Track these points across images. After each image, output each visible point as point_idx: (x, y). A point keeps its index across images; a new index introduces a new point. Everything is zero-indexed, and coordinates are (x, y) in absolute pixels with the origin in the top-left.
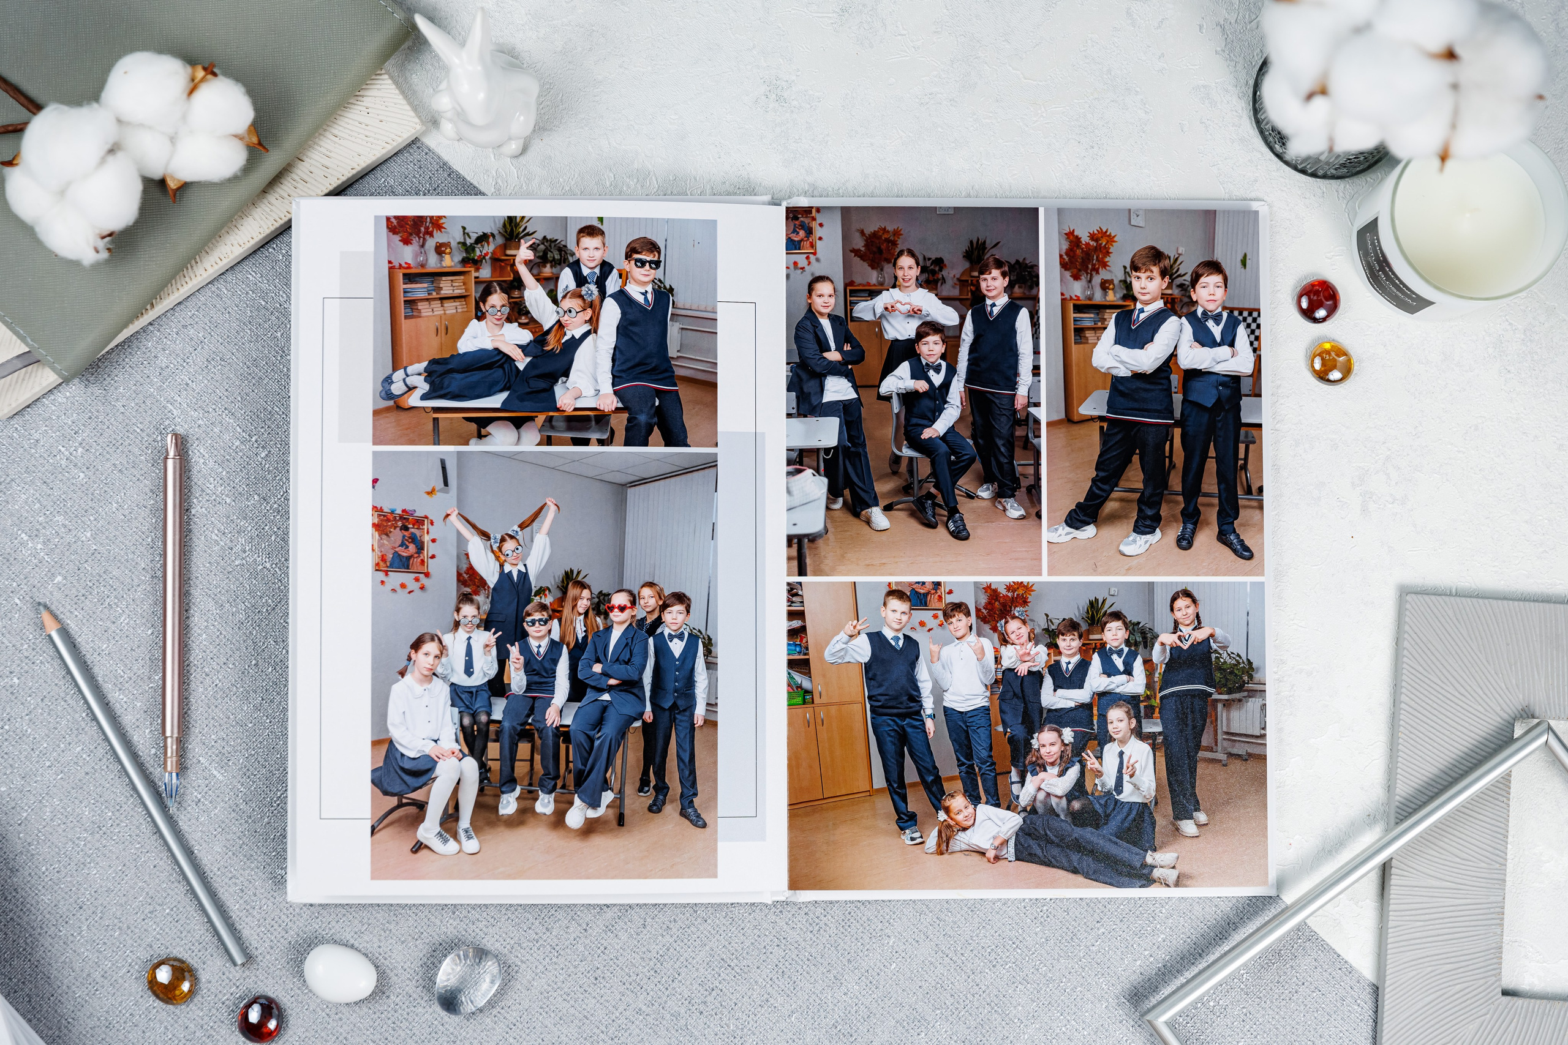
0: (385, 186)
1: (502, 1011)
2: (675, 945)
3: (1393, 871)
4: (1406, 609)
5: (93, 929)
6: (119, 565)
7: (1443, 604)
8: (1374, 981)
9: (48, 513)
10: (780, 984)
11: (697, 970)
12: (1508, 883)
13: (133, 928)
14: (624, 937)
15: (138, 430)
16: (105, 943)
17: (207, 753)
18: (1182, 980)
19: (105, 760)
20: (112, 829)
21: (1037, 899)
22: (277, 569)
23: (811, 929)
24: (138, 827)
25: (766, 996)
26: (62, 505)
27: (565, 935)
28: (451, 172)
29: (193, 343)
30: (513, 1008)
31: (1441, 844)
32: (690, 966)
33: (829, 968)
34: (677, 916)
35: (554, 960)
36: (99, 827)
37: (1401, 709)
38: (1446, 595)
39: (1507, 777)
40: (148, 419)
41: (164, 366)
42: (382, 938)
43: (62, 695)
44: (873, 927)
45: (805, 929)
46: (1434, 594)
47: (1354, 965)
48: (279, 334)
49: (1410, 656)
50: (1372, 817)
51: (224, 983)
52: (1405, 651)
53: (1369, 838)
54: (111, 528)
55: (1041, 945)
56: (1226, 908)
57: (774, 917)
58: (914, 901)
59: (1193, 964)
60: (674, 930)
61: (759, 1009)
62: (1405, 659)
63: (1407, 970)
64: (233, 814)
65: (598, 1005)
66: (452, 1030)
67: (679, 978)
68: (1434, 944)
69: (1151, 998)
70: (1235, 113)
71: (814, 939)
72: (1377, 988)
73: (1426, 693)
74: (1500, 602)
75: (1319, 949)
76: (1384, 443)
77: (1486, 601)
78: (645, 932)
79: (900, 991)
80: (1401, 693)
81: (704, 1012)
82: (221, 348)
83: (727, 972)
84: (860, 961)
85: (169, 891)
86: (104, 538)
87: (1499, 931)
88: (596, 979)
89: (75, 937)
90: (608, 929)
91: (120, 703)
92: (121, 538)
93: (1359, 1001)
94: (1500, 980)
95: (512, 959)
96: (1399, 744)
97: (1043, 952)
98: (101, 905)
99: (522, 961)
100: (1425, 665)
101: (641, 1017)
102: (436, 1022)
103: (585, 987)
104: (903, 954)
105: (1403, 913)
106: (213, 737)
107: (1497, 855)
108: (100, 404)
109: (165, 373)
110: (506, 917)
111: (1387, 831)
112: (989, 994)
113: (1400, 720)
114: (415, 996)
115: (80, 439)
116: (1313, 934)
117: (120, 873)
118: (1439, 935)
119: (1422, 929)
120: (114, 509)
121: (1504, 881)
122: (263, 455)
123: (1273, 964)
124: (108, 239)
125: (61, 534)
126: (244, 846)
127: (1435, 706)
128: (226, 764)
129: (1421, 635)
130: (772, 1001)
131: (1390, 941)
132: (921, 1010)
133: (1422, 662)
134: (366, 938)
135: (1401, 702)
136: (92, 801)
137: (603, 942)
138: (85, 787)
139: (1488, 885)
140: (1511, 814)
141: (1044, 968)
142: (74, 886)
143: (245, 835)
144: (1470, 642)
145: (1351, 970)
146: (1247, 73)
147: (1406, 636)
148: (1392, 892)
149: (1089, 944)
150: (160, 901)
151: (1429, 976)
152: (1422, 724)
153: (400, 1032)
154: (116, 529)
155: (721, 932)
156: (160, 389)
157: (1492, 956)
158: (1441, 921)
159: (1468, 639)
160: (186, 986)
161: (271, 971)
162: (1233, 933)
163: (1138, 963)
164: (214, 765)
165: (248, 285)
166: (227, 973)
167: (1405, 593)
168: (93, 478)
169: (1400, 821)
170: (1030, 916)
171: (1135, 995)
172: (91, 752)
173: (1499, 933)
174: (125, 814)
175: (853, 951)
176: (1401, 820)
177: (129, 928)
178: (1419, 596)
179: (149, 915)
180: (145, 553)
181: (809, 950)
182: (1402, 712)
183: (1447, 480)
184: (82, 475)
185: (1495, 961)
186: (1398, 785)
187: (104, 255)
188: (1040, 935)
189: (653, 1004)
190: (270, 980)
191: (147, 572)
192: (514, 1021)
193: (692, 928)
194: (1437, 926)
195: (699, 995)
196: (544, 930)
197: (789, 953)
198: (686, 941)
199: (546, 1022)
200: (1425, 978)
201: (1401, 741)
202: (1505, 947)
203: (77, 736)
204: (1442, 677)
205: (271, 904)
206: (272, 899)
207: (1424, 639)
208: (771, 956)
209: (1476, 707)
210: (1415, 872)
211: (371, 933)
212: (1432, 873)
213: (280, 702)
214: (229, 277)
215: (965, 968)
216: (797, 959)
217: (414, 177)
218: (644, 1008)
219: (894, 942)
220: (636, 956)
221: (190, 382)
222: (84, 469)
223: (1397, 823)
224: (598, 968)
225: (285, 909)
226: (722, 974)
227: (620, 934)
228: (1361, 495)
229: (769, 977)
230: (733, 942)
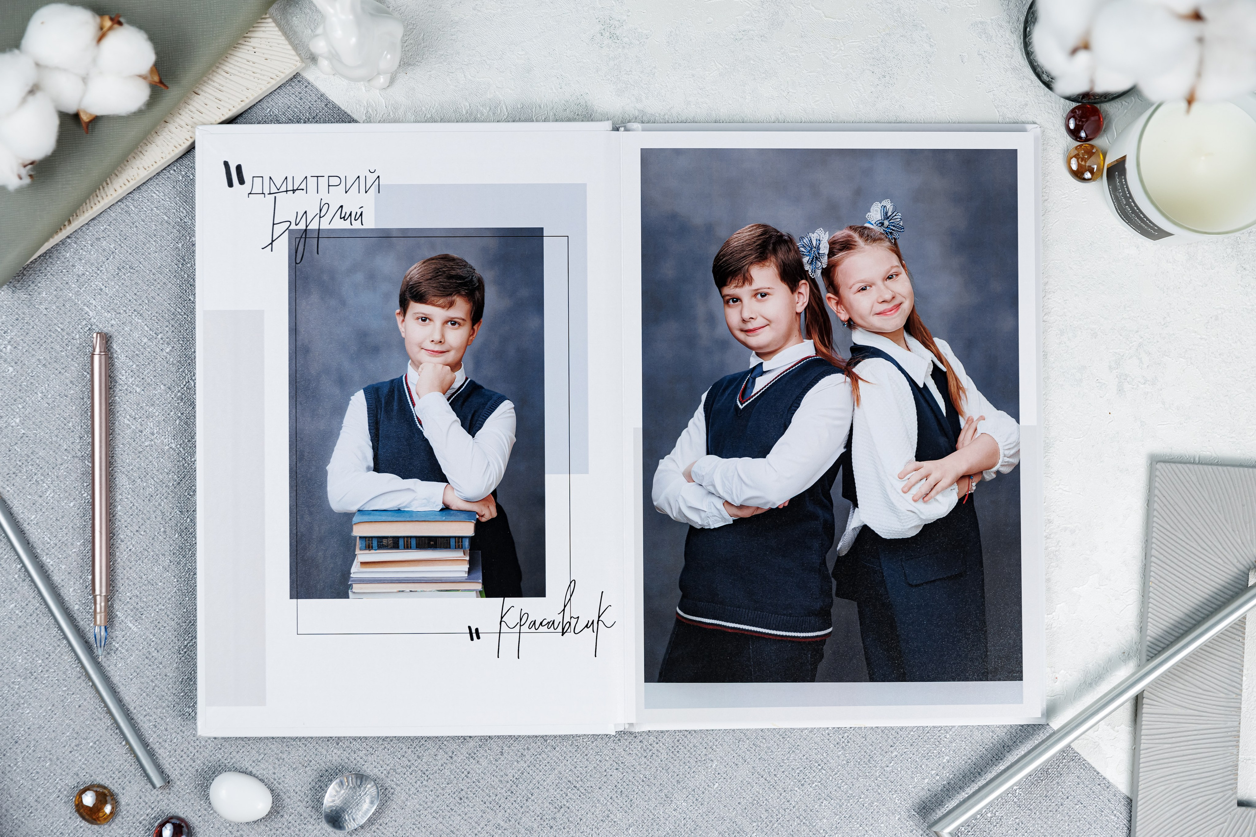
0: (271, 115)
1: (381, 828)
2: (528, 770)
3: (1145, 701)
4: (1156, 476)
5: (27, 760)
6: (44, 446)
7: (1188, 471)
8: (1128, 794)
10: (619, 801)
11: (548, 790)
12: (1243, 710)
13: (62, 760)
14: (484, 763)
15: (59, 330)
16: (38, 773)
17: (123, 608)
18: (964, 795)
19: (35, 615)
20: (42, 675)
21: (838, 728)
22: (181, 449)
23: (645, 754)
24: (64, 673)
25: (607, 812)
27: (434, 762)
28: (328, 103)
29: (106, 253)
30: (389, 824)
31: (1186, 677)
32: (541, 788)
33: (660, 787)
34: (530, 745)
35: (425, 783)
36: (31, 673)
37: (1151, 562)
38: (1190, 463)
39: (1243, 620)
40: (68, 320)
41: (80, 273)
42: (276, 766)
44: (699, 752)
45: (640, 755)
46: (1180, 463)
47: (1111, 781)
48: (180, 245)
49: (1159, 516)
50: (1126, 654)
51: (141, 806)
52: (1155, 512)
53: (1123, 673)
54: (37, 415)
55: (843, 767)
56: (1002, 733)
57: (613, 745)
58: (734, 730)
59: (973, 781)
60: (528, 757)
61: (601, 824)
62: (1155, 519)
63: (1156, 786)
64: (147, 661)
65: (463, 821)
67: (532, 798)
68: (1179, 763)
69: (938, 811)
70: (1008, 46)
71: (648, 763)
72: (1131, 800)
73: (1173, 548)
74: (1237, 469)
75: (1081, 768)
76: (1137, 332)
77: (1225, 468)
78: (502, 758)
79: (722, 807)
80: (1152, 548)
81: (554, 827)
82: (130, 257)
83: (573, 792)
84: (687, 782)
85: (92, 727)
86: (31, 423)
87: (1235, 752)
88: (461, 799)
89: (12, 768)
90: (471, 756)
92: (46, 424)
93: (1115, 812)
94: (1236, 793)
95: (388, 783)
96: (1149, 592)
97: (845, 772)
98: (34, 740)
99: (397, 784)
100: (1172, 524)
101: (500, 832)
103: (452, 806)
104: (725, 776)
105: (1153, 737)
106: (128, 594)
107: (1234, 687)
108: (25, 307)
109: (81, 280)
110: (383, 747)
111: (1140, 666)
112: (799, 809)
113: (1151, 571)
114: (305, 815)
115: (9, 338)
116: (1076, 754)
117: (50, 712)
118: (1184, 756)
119: (1170, 750)
120: (40, 398)
121: (1240, 708)
122: (168, 350)
123: (1042, 781)
124: (30, 167)
126: (156, 688)
127: (1181, 558)
128: (140, 617)
129: (1169, 498)
130: (612, 816)
131: (1142, 760)
132: (740, 823)
133: (1170, 521)
134: (262, 766)
135: (1152, 556)
136: (25, 651)
137: (466, 767)
138: (18, 638)
139: (1227, 713)
140: (1246, 651)
141: (846, 786)
142: (10, 724)
143: (157, 679)
144: (1211, 503)
145: (1109, 786)
146: (1019, 11)
147: (1156, 499)
148: (1144, 719)
149: (884, 765)
150: (84, 736)
151: (1175, 791)
152: (1170, 574)
154: (41, 415)
155: (568, 757)
156: (77, 294)
157: (1229, 773)
158: (1186, 743)
159: (1209, 501)
160: (108, 809)
161: (181, 795)
162: (1007, 755)
163: (926, 781)
164: (129, 618)
165: (152, 203)
166: (143, 797)
167: (1156, 462)
168: (21, 371)
169: (1150, 658)
170: (833, 742)
171: (924, 808)
172: (23, 608)
173: (1235, 753)
174: (53, 661)
175: (681, 773)
176: (1152, 657)
177: (58, 759)
178: (1167, 465)
179: (75, 748)
180: (67, 436)
181: (643, 772)
182: (1153, 564)
183: (1192, 363)
184: (11, 369)
185: (1232, 777)
186: (1149, 627)
187: (27, 181)
188: (842, 757)
189: (510, 820)
190: (181, 802)
191: (69, 452)
193: (544, 755)
194: (1182, 748)
195: (550, 812)
196: (416, 758)
197: (627, 775)
198: (537, 766)
200: (1172, 792)
201: (1151, 589)
202: (1241, 764)
203: (10, 595)
204: (1187, 535)
205: (180, 738)
206: (181, 734)
207: (1172, 502)
208: (611, 778)
209: (1215, 559)
210: (1163, 701)
211: (267, 762)
212: (1178, 702)
213: (186, 564)
214: (136, 196)
215: (777, 787)
216: (633, 780)
217: (296, 107)
218: (502, 823)
219: (716, 766)
220: (495, 778)
221: (103, 287)
222: (13, 364)
223: (1148, 660)
224: (462, 790)
225: (192, 742)
226: (569, 795)
227: (481, 760)
228: (1117, 377)
229: (610, 796)
230: (578, 766)
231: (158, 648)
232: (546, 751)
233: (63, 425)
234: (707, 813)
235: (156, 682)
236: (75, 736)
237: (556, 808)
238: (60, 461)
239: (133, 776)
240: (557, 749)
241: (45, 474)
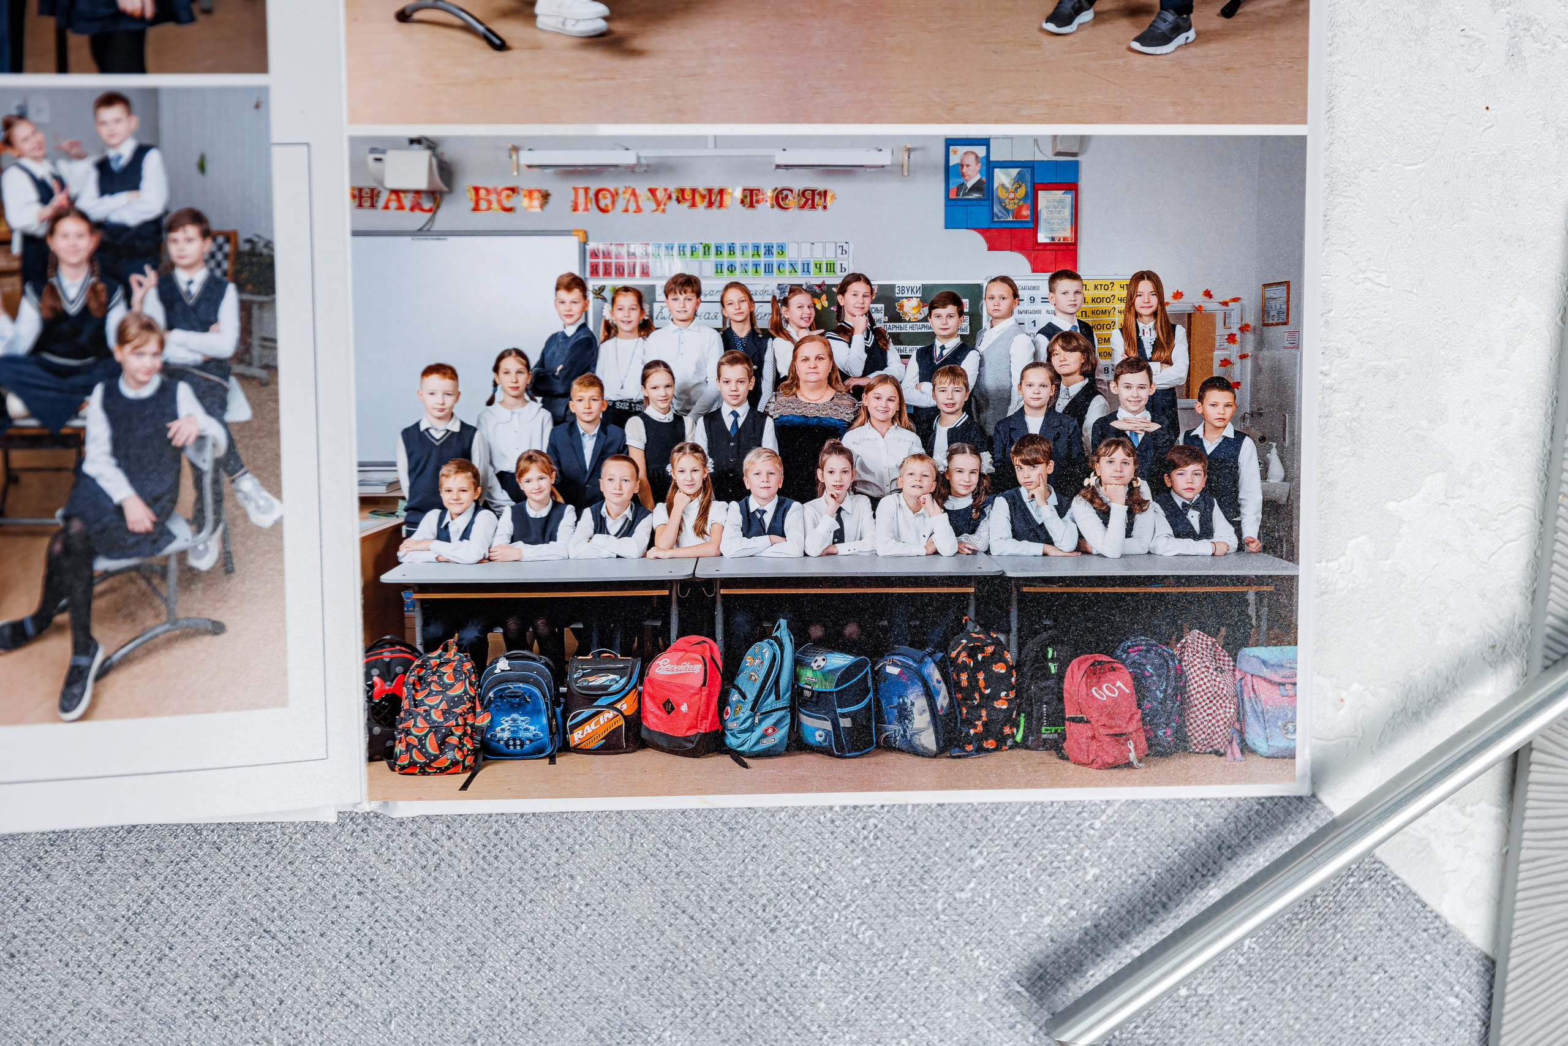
2: (161, 894)
3: (1535, 756)
8: (1487, 950)
10: (365, 963)
11: (206, 939)
21: (855, 807)
23: (423, 862)
25: (339, 986)
34: (163, 840)
45: (411, 863)
47: (1451, 921)
50: (1498, 650)
53: (1488, 695)
55: (864, 889)
56: (1214, 819)
57: (351, 840)
58: (620, 813)
59: (1150, 921)
60: (159, 866)
63: (1549, 939)
69: (1071, 985)
72: (1493, 963)
81: (222, 1017)
83: (263, 942)
93: (1457, 988)
97: (866, 903)
104: (600, 908)
105: (1549, 835)
111: (1527, 682)
112: (764, 981)
116: (1377, 866)
123: (1301, 921)
130: (350, 994)
131: (1521, 885)
132: (635, 1009)
141: (869, 933)
145: (1446, 932)
148: (1530, 795)
149: (953, 887)
155: (249, 869)
162: (1227, 865)
163: (1047, 920)
170: (843, 837)
171: (1040, 978)
176: (1555, 662)
186: (1552, 596)
188: (862, 871)
189: (123, 1002)
193: (194, 863)
195: (212, 985)
197: (382, 907)
198: (182, 886)
208: (347, 913)
215: (717, 934)
216: (397, 918)
218: (106, 1009)
219: (582, 887)
220: (87, 913)
223: (1547, 668)
224: (15, 937)
226: (254, 947)
227: (54, 873)
228: (1508, 24)
229: (345, 951)
230: (274, 888)
232: (201, 854)
234: (562, 988)
237: (224, 977)
240: (226, 850)
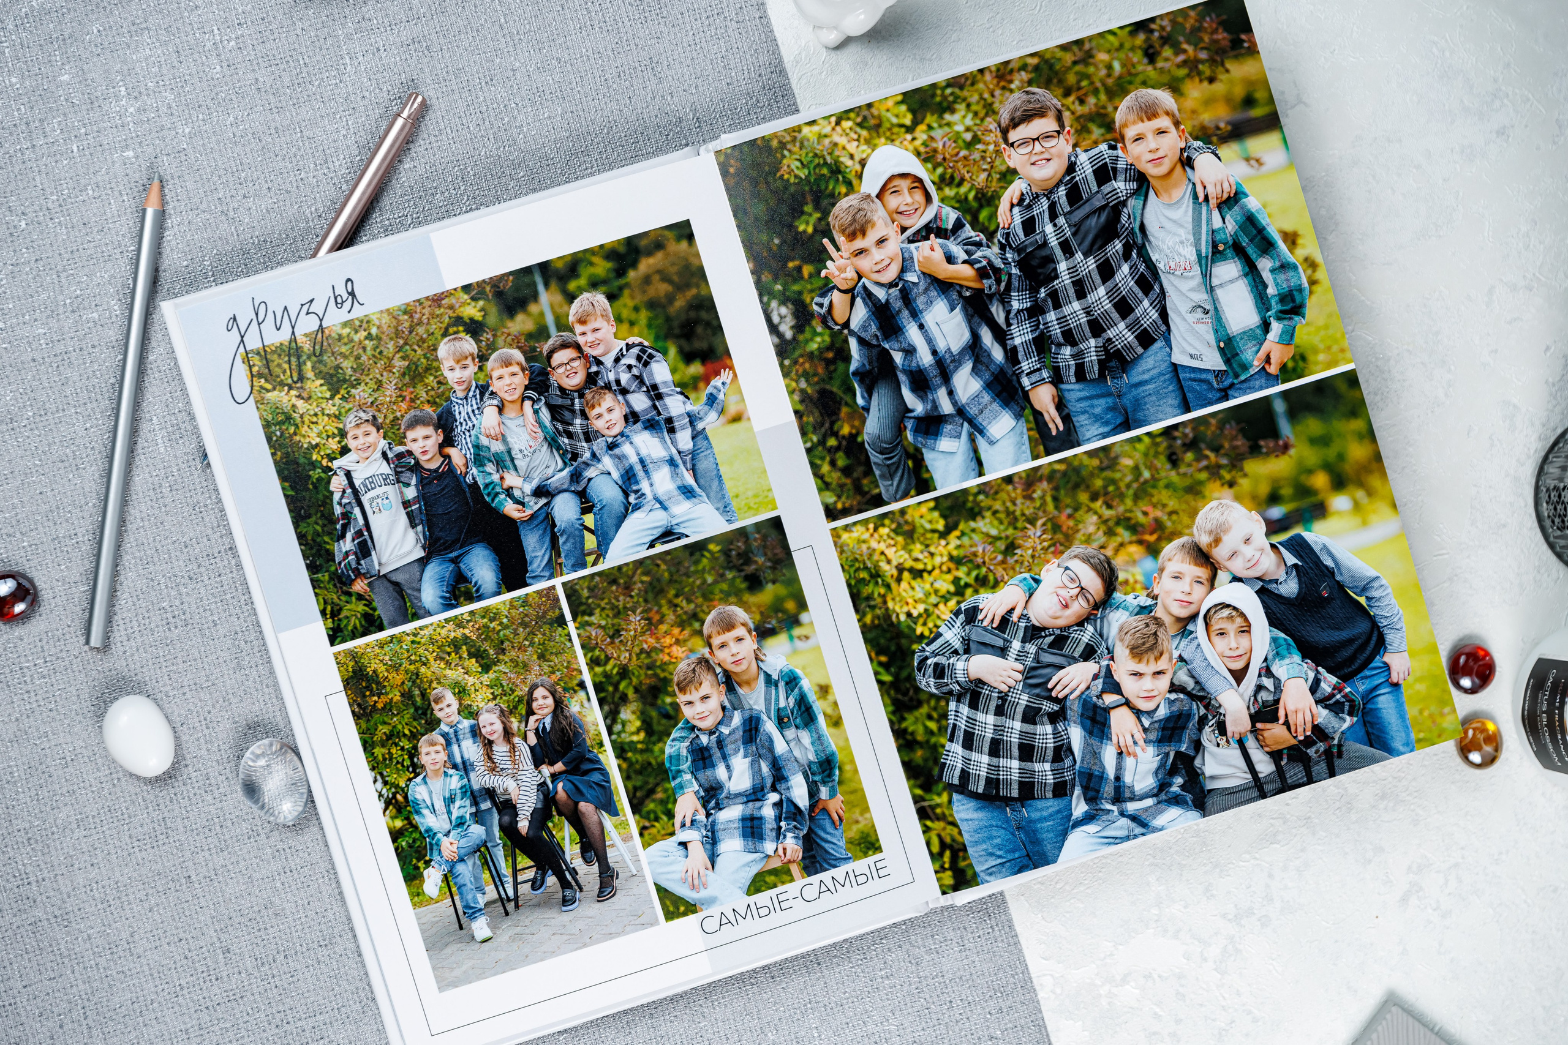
1: (288, 851)
4: (1385, 1018)
9: (162, 83)
15: (302, 62)
17: (164, 417)
19: (60, 358)
20: (23, 430)
24: (49, 445)
26: (180, 85)
29: (410, 14)
30: (301, 854)
36: (11, 419)
38: (1429, 1028)
41: (367, 16)
42: (218, 706)
43: (60, 268)
46: (1420, 1021)
51: (34, 650)
54: (213, 139)
64: (151, 493)
66: (227, 837)
76: (1462, 848)
82: (434, 36)
84: (662, 1022)
85: (39, 526)
86: (201, 143)
91: (110, 313)
92: (216, 155)
102: (216, 820)
108: (281, 11)
114: (213, 781)
115: (239, 33)
120: (228, 123)
125: (161, 112)
126: (141, 530)
138: (23, 372)
146: (1561, 420)
150: (24, 530)
153: (176, 807)
154: (218, 143)
156: (349, 36)
161: (89, 667)
166: (44, 642)
167: (1392, 1003)
168: (228, 78)
178: (1405, 1015)
183: (1498, 921)
184: (219, 69)
190: (83, 675)
192: (294, 867)
199: (323, 888)
203: (48, 317)
221: (382, 49)
222: (225, 65)
225: (141, 617)
231: (174, 487)
233: (235, 169)
235: (146, 523)
236: (14, 523)
238: (204, 206)
239: (48, 611)
241: (178, 210)
